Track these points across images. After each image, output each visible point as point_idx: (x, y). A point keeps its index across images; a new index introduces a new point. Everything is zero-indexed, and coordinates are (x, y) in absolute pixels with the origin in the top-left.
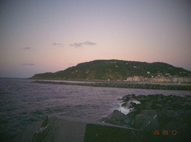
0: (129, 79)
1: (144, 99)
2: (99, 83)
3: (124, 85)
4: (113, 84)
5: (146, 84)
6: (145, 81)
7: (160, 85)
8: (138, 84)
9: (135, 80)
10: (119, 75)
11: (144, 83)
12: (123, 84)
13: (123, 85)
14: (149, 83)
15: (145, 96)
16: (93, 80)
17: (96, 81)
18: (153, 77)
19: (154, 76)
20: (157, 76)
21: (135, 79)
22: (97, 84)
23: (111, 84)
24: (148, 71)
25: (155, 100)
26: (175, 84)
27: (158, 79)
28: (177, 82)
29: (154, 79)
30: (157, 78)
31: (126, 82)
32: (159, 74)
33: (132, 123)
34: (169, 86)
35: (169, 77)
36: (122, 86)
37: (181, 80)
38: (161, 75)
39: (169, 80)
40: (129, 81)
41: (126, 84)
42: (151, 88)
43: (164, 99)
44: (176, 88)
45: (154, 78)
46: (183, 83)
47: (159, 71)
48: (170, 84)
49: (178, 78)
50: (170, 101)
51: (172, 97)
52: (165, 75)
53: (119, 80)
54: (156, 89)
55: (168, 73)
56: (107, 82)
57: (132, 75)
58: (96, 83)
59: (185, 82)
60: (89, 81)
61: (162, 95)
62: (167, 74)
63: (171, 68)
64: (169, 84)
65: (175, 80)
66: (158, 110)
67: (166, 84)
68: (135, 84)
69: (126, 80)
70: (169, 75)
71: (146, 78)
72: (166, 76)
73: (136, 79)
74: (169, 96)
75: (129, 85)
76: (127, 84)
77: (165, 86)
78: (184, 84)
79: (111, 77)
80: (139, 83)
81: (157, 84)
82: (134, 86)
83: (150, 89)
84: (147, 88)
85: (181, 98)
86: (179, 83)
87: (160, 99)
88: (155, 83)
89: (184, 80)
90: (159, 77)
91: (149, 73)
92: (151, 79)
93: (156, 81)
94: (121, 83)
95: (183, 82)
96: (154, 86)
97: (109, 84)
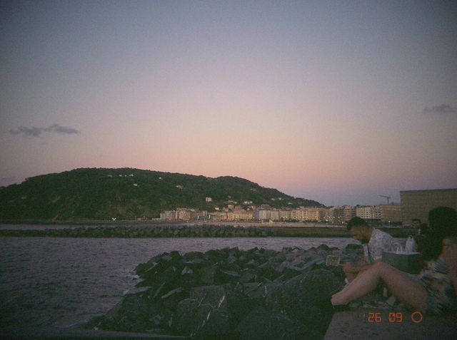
0: (166, 215)
1: (198, 261)
2: (87, 227)
3: (153, 231)
4: (126, 229)
5: (204, 227)
6: (202, 219)
7: (232, 228)
8: (185, 227)
9: (178, 217)
10: (140, 207)
11: (200, 224)
12: (149, 229)
13: (151, 230)
14: (210, 223)
15: (200, 255)
16: (70, 221)
17: (80, 224)
18: (217, 209)
19: (221, 207)
20: (227, 207)
21: (178, 215)
22: (83, 232)
23: (121, 228)
24: (209, 197)
25: (222, 262)
26: (263, 224)
27: (228, 214)
28: (267, 221)
29: (221, 214)
30: (227, 212)
31: (157, 223)
32: (230, 204)
33: (170, 323)
34: (250, 229)
35: (251, 209)
36: (148, 232)
37: (275, 214)
38: (235, 205)
39: (251, 216)
40: (166, 221)
41: (157, 227)
42: (213, 233)
43: (242, 258)
44: (264, 233)
45: (220, 211)
46: (277, 221)
47: (230, 197)
48: (253, 224)
49: (269, 211)
50: (252, 262)
51: (257, 253)
52: (242, 205)
53: (140, 219)
54: (223, 236)
55: (249, 200)
56: (110, 224)
57: (172, 206)
58: (78, 227)
59: (282, 220)
60: (59, 224)
61: (236, 249)
62: (246, 202)
63: (254, 190)
64: (249, 224)
65: (263, 214)
66: (228, 284)
67: (244, 225)
68: (179, 226)
69: (157, 219)
70: (251, 205)
71: (204, 212)
72: (245, 207)
73: (182, 214)
74: (251, 251)
75: (166, 230)
76: (160, 228)
77: (242, 229)
78: (280, 224)
79: (120, 210)
80: (189, 224)
81: (226, 224)
82: (176, 232)
83: (211, 236)
84: (207, 235)
85: (274, 254)
86: (270, 221)
87: (232, 259)
88: (224, 223)
89: (279, 215)
90: (230, 210)
91: (209, 199)
92: (215, 214)
93: (225, 218)
94: (146, 226)
95: (277, 219)
96: (220, 231)
97: (114, 229)
